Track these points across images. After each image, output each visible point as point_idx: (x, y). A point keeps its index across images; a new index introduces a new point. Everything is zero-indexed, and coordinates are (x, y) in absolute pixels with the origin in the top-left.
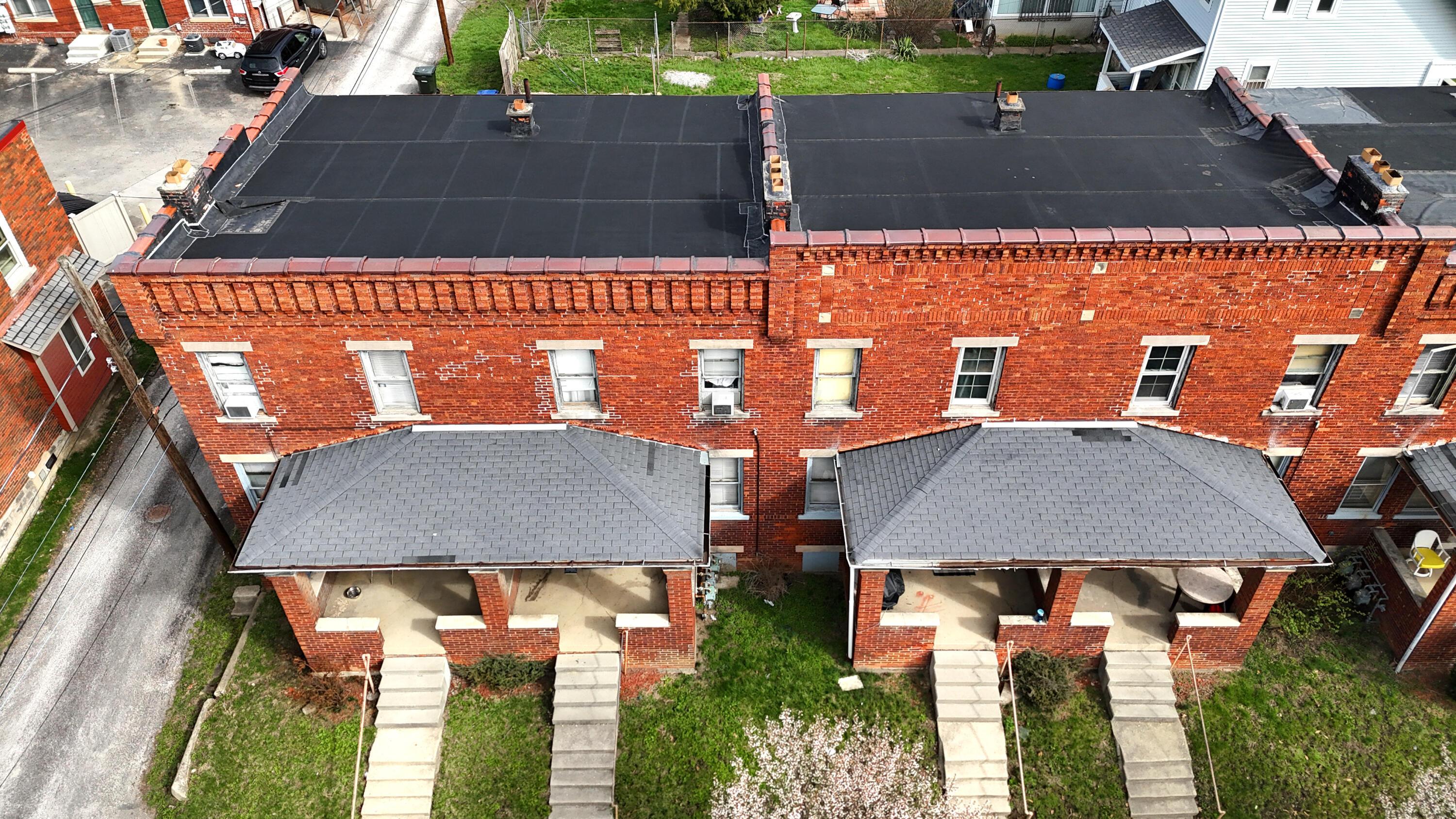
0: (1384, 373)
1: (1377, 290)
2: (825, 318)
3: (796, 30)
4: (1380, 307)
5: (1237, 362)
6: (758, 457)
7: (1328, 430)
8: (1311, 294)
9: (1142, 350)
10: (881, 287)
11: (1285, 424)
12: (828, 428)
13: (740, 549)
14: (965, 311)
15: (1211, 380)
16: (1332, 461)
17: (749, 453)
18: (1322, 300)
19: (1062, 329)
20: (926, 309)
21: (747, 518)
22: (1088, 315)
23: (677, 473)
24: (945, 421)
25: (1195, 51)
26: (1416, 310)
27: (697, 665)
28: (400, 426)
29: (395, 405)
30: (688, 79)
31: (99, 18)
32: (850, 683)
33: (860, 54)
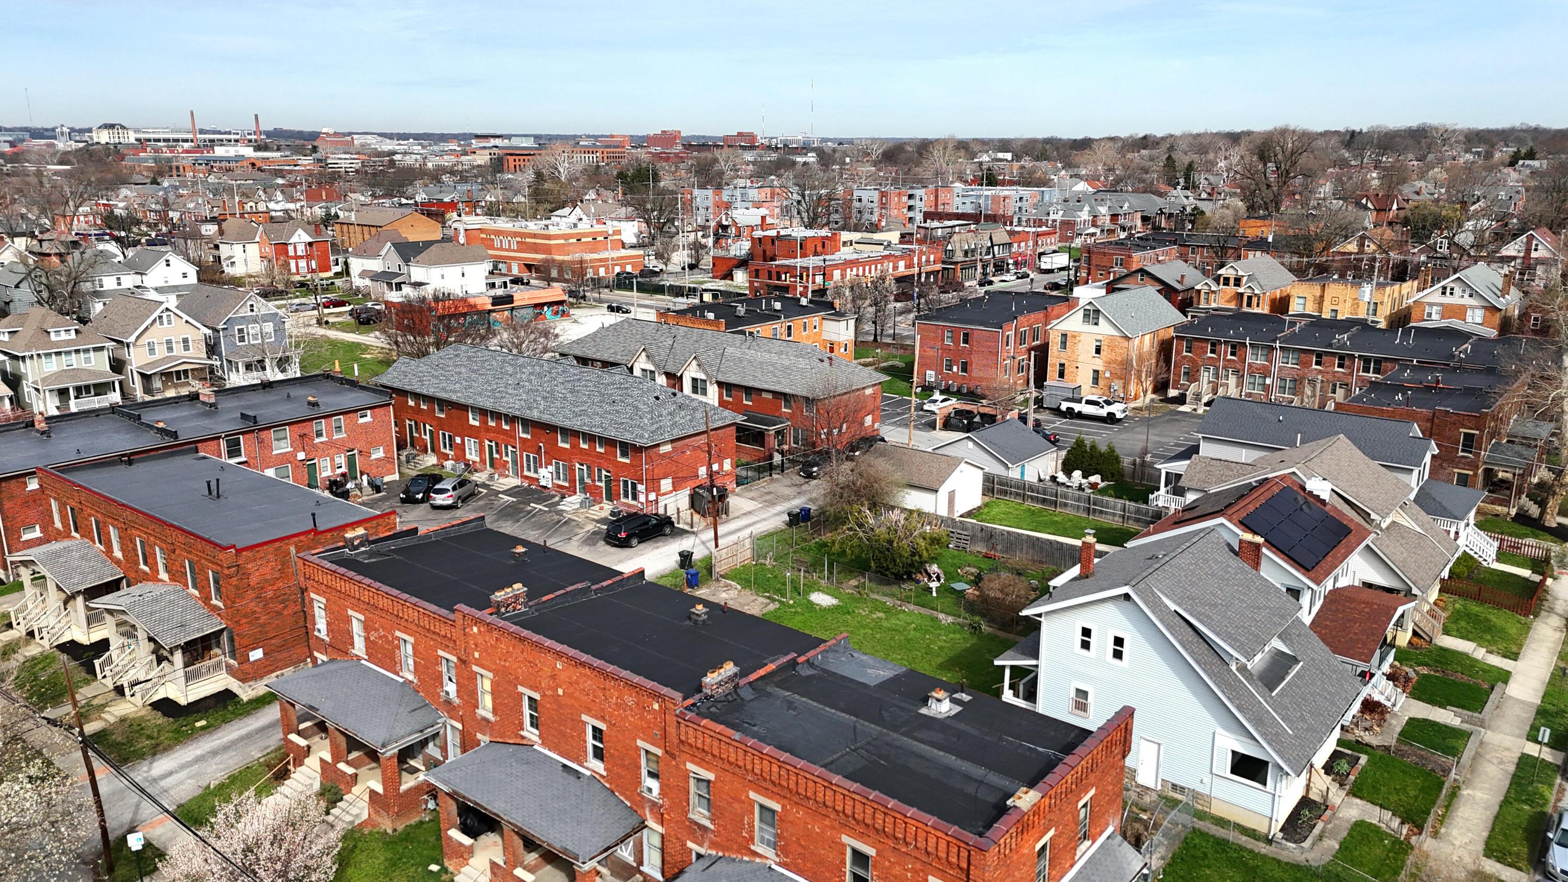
0: (679, 783)
1: (659, 722)
2: (477, 656)
3: (934, 594)
5: (620, 747)
6: (463, 729)
7: (669, 818)
8: (636, 714)
9: (586, 723)
10: (492, 645)
12: (485, 723)
14: (520, 672)
15: (613, 755)
16: (678, 846)
17: (461, 726)
19: (553, 696)
20: (508, 664)
22: (560, 692)
23: (422, 718)
24: (523, 737)
25: (1033, 662)
26: (676, 741)
27: (395, 830)
28: (359, 658)
29: (359, 647)
30: (821, 599)
31: (585, 489)
32: (434, 868)
33: (946, 619)
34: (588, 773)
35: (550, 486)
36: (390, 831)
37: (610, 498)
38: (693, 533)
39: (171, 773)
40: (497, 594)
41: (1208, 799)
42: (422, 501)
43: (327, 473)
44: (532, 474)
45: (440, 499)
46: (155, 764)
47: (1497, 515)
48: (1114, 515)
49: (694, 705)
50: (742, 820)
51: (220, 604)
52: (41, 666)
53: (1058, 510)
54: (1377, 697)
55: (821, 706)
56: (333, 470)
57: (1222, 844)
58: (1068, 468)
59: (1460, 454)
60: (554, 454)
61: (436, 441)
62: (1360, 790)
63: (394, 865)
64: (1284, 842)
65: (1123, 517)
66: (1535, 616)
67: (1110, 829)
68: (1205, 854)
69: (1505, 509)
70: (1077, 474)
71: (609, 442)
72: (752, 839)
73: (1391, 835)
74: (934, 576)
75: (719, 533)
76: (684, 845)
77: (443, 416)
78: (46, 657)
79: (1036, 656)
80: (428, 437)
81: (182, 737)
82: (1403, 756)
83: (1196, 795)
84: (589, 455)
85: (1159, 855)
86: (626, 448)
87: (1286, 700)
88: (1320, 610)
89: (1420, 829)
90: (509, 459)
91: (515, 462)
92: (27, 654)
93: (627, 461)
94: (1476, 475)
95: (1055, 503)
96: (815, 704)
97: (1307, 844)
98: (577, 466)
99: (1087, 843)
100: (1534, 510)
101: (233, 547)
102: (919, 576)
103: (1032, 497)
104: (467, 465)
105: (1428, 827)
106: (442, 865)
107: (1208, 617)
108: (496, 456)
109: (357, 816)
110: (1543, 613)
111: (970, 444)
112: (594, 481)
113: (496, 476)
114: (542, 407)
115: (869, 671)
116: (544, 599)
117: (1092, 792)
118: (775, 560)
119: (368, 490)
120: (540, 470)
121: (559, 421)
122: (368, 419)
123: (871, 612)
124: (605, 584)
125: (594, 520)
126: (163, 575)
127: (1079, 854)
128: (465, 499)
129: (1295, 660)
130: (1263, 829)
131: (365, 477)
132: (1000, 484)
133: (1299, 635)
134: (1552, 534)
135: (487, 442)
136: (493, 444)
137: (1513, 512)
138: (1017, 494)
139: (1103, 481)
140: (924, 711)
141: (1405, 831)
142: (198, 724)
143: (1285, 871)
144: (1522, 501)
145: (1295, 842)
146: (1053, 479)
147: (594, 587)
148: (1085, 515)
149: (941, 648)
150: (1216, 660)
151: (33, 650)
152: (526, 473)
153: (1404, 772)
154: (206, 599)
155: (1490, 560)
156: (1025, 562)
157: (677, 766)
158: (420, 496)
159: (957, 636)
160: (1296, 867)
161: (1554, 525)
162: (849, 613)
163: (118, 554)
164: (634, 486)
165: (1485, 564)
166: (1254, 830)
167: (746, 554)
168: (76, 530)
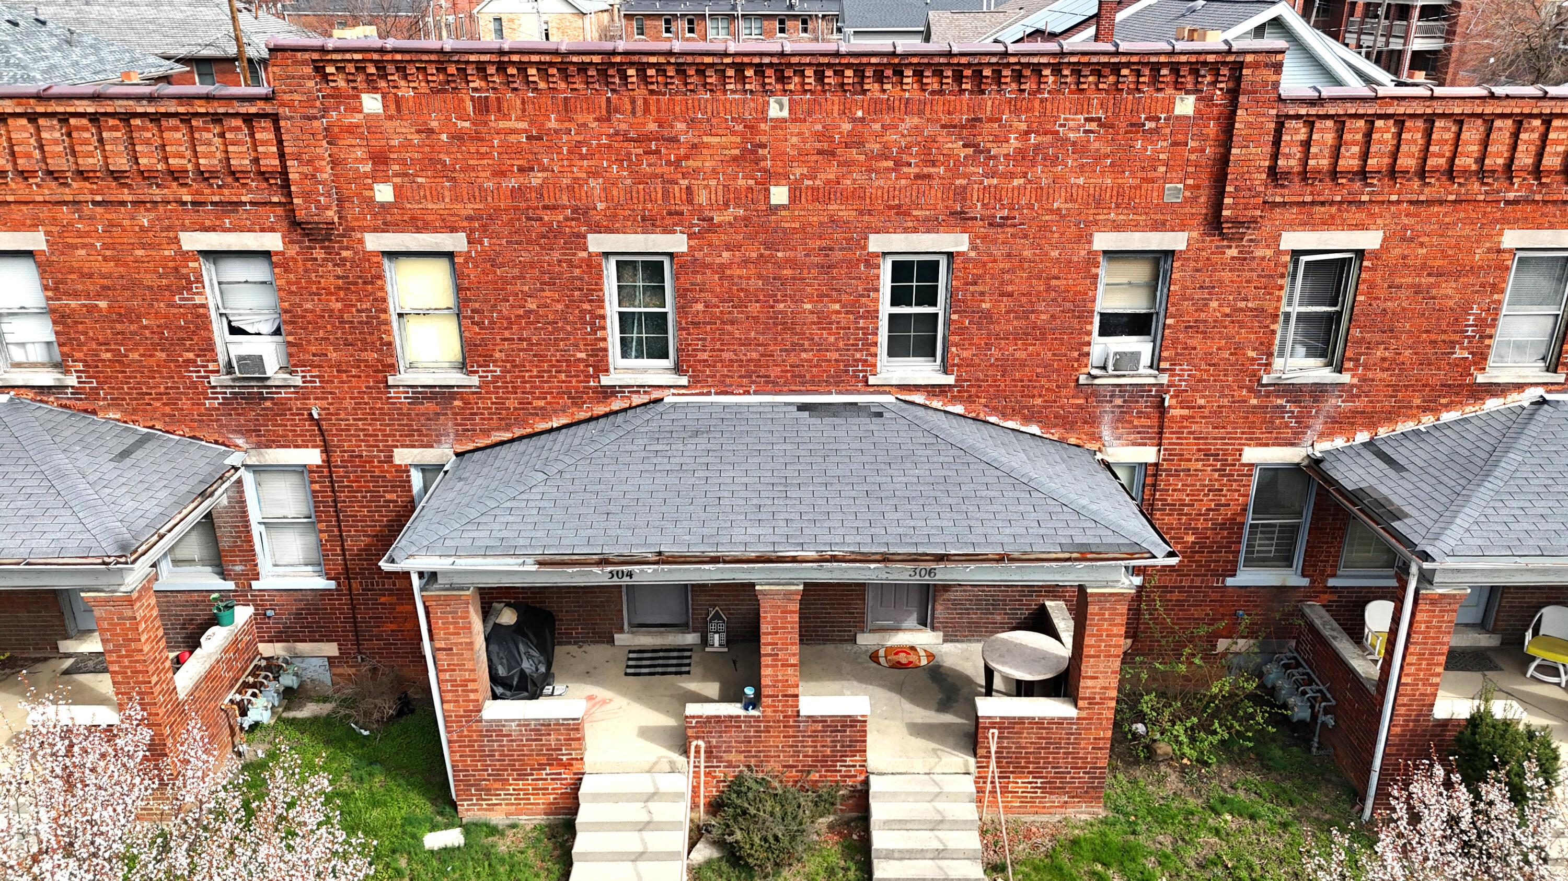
0: (1242, 305)
1: (1192, 151)
2: (384, 193)
4: (1205, 180)
5: (1018, 283)
6: (328, 461)
7: (1185, 412)
8: (1098, 158)
9: (872, 260)
10: (458, 137)
11: (1119, 402)
12: (430, 407)
13: (332, 649)
14: (595, 184)
15: (988, 316)
16: (1208, 475)
17: (312, 456)
18: (1117, 168)
19: (746, 219)
20: (536, 179)
21: (332, 585)
22: (779, 195)
24: (609, 392)
26: (1260, 182)
34: (887, 398)
50: (1460, 319)
76: (1229, 465)
157: (1243, 258)
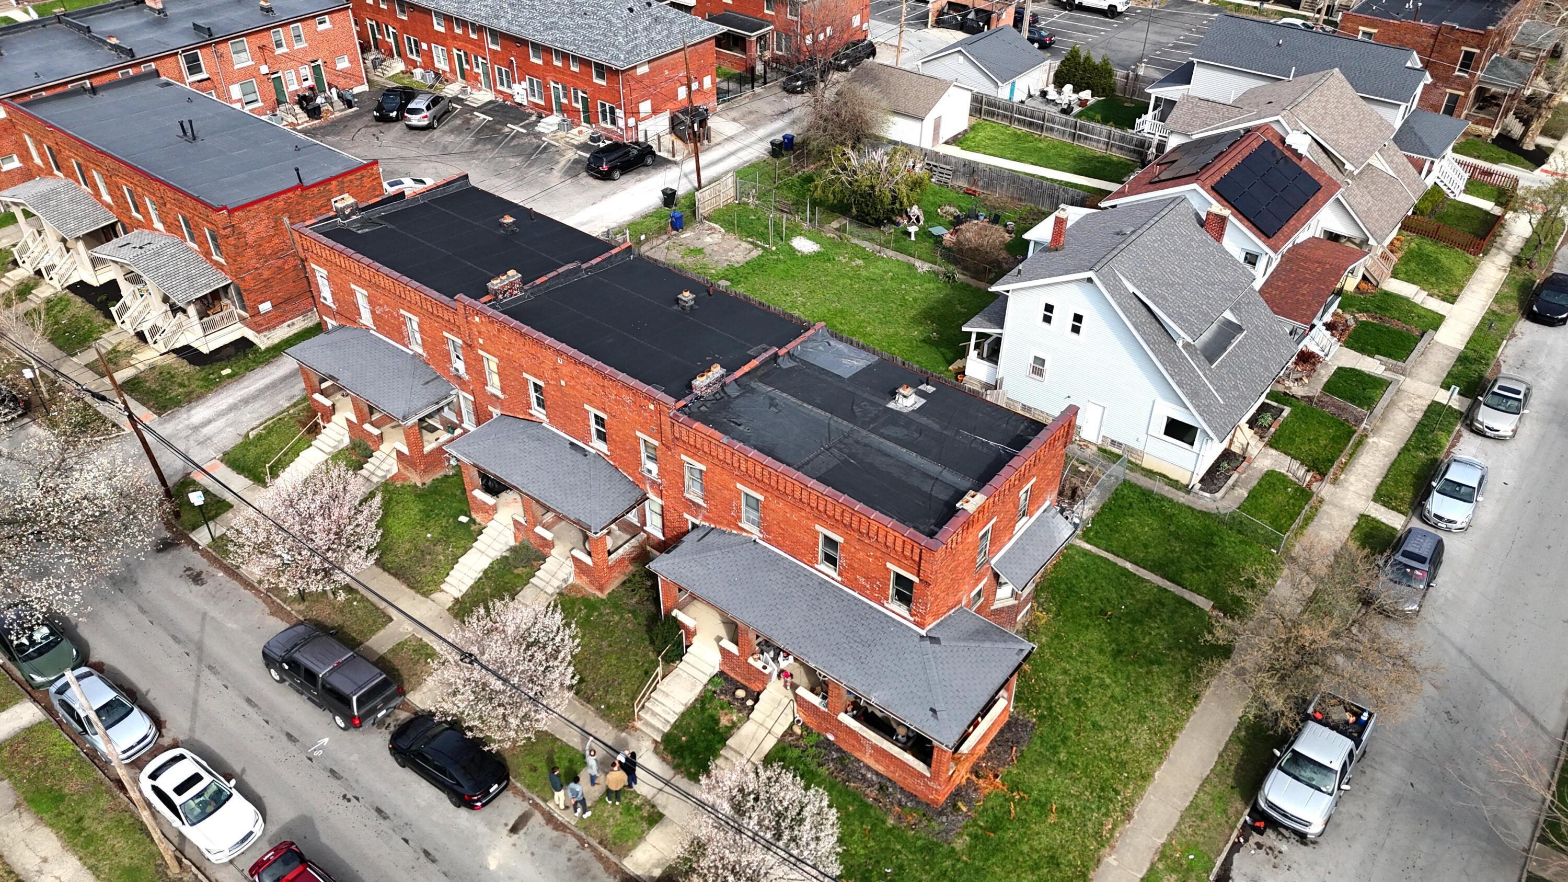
0: (675, 469)
1: (655, 420)
2: (482, 342)
3: (913, 238)
4: (659, 430)
5: (620, 435)
6: (475, 402)
7: (667, 494)
9: (589, 411)
11: (650, 482)
12: (496, 399)
14: (525, 362)
15: (615, 440)
16: (676, 516)
17: (472, 398)
19: (556, 386)
20: (513, 355)
22: (563, 383)
23: (435, 390)
24: (531, 415)
25: (999, 331)
26: (670, 437)
27: (424, 484)
28: (368, 329)
29: (366, 318)
30: (804, 245)
31: (562, 109)
32: (463, 519)
33: (923, 267)
34: (594, 451)
35: (525, 103)
36: (419, 484)
37: (588, 120)
38: (675, 163)
39: (209, 422)
40: (494, 282)
41: (1141, 454)
42: (397, 119)
43: (294, 87)
44: (505, 89)
45: (415, 120)
46: (193, 412)
47: (1479, 136)
48: (1098, 141)
49: (685, 406)
50: (731, 503)
51: (222, 261)
52: (58, 308)
53: (1044, 134)
54: (1314, 348)
55: (800, 402)
56: (300, 84)
57: (1147, 495)
58: (1059, 81)
59: (1457, 73)
60: (527, 70)
61: (401, 46)
62: (1277, 442)
63: (428, 516)
64: (1201, 493)
65: (1108, 144)
66: (1485, 254)
67: (1047, 503)
68: (1131, 504)
69: (1488, 130)
70: (1068, 88)
71: (584, 63)
72: (740, 519)
73: (1295, 483)
74: (914, 218)
75: (701, 163)
76: (680, 516)
77: (405, 18)
78: (61, 299)
79: (1000, 324)
80: (391, 40)
81: (212, 385)
82: (1323, 407)
83: (1130, 450)
84: (563, 74)
85: (1090, 506)
86: (601, 70)
87: (1224, 371)
88: (1275, 270)
89: (1323, 475)
90: (480, 71)
91: (486, 74)
92: (42, 296)
93: (604, 83)
94: (1467, 96)
95: (1041, 127)
96: (794, 400)
97: (1219, 495)
98: (552, 84)
99: (1025, 519)
100: (1517, 129)
101: (225, 208)
102: (899, 219)
103: (1019, 120)
104: (437, 75)
105: (1330, 475)
106: (470, 516)
107: (1164, 298)
108: (466, 67)
109: (388, 471)
110: (1494, 251)
111: (961, 58)
112: (570, 102)
113: (469, 89)
114: (509, 16)
115: (845, 361)
116: (538, 282)
117: (1034, 480)
118: (758, 199)
119: (339, 104)
120: (514, 86)
121: (528, 34)
122: (327, 26)
123: (851, 259)
124: (594, 262)
125: (573, 145)
126: (158, 225)
127: (1017, 528)
128: (439, 119)
129: (1240, 329)
130: (1185, 481)
131: (334, 90)
132: (989, 104)
133: (1248, 304)
134: (1526, 158)
135: (455, 51)
136: (462, 53)
137: (1495, 133)
138: (1005, 116)
139: (1093, 96)
140: (891, 405)
141: (1308, 479)
142: (224, 372)
143: (1197, 518)
144: (1507, 121)
145: (1211, 492)
146: (1044, 94)
147: (584, 266)
148: (1070, 141)
149: (915, 300)
150: (1165, 339)
151: (44, 292)
152: (499, 88)
153: (1320, 422)
154: (208, 254)
155: (1457, 192)
156: (1005, 199)
157: (672, 456)
158: (394, 114)
159: (932, 286)
160: (1206, 514)
161: (1532, 148)
162: (829, 260)
163: (107, 198)
164: (612, 111)
165: (1451, 196)
166: (1177, 481)
167: (727, 191)
168: (58, 169)
